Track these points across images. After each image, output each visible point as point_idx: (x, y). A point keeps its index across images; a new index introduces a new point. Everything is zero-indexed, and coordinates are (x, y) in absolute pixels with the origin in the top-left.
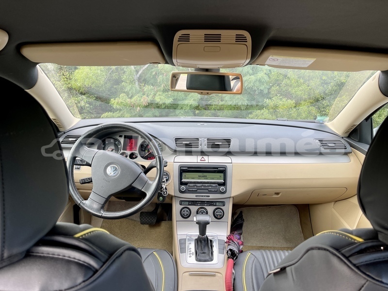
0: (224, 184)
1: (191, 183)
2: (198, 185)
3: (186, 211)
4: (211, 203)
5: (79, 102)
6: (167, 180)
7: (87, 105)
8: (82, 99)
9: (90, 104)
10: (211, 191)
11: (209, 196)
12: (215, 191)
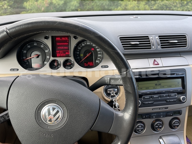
0: (183, 92)
1: (146, 94)
2: (155, 96)
3: (140, 127)
4: (167, 114)
5: (3, 6)
6: (116, 94)
7: (9, 7)
8: (5, 4)
9: (11, 6)
10: (170, 101)
11: (167, 108)
12: (174, 101)
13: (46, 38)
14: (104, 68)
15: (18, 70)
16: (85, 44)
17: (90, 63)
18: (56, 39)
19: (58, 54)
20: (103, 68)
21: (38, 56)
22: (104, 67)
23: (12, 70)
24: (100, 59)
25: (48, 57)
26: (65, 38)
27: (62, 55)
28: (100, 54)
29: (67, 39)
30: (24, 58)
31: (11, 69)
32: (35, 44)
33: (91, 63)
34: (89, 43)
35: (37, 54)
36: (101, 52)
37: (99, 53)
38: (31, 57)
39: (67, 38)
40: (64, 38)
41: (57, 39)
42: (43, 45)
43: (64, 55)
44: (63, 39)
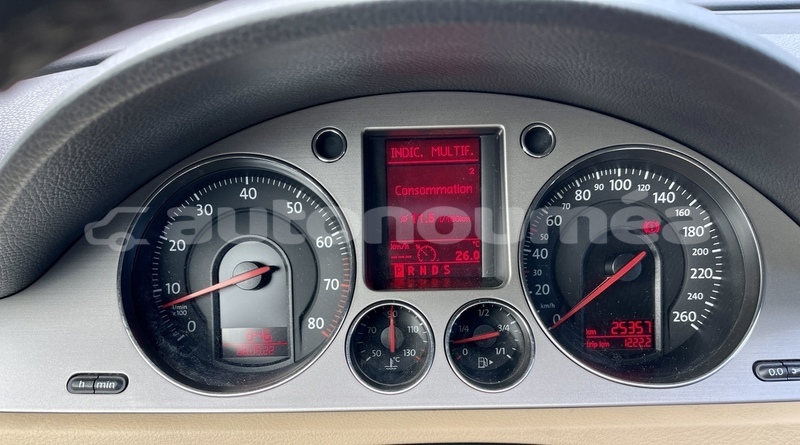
13: (327, 147)
14: (777, 378)
15: (121, 383)
16: (598, 187)
17: (627, 325)
18: (386, 157)
19: (402, 265)
20: (768, 378)
21: (263, 275)
22: (781, 371)
23: (82, 384)
24: (707, 298)
25: (331, 284)
26: (453, 151)
27: (429, 267)
28: (703, 262)
29: (468, 157)
30: (174, 287)
31: (77, 377)
32: (244, 194)
33: (635, 325)
34: (623, 185)
35: (260, 265)
36: (712, 248)
37: (697, 252)
38: (216, 280)
39: (465, 148)
40: (448, 148)
41: (398, 159)
42: (300, 199)
43: (440, 266)
44: (436, 158)
